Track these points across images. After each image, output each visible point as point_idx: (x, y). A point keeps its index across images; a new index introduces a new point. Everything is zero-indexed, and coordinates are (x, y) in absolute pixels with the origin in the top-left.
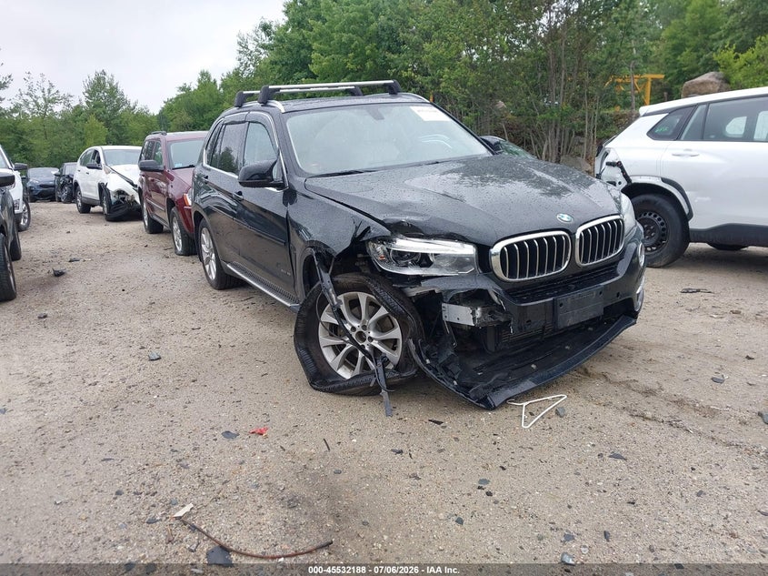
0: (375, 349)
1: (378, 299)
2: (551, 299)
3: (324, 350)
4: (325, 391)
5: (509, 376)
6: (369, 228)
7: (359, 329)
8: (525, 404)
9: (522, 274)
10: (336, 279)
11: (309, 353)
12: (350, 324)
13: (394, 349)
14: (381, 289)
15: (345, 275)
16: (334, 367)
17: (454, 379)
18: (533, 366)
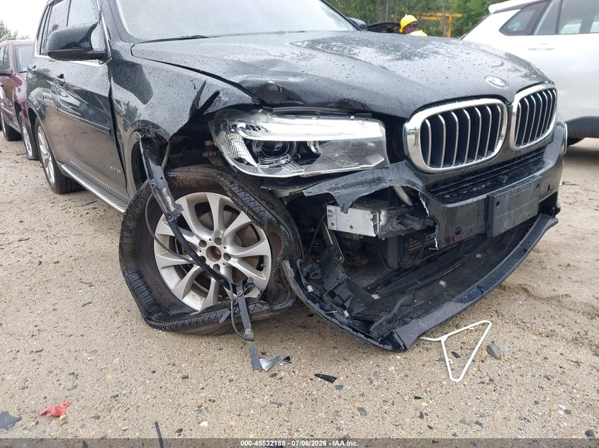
0: (234, 271)
1: (236, 203)
2: (484, 196)
3: (164, 273)
4: (164, 329)
5: (413, 299)
6: (217, 94)
7: (211, 243)
8: (443, 338)
9: (448, 161)
10: (172, 174)
11: (141, 277)
12: (198, 237)
13: (260, 268)
14: (240, 187)
15: (186, 169)
16: (179, 294)
17: (344, 308)
18: (442, 283)
